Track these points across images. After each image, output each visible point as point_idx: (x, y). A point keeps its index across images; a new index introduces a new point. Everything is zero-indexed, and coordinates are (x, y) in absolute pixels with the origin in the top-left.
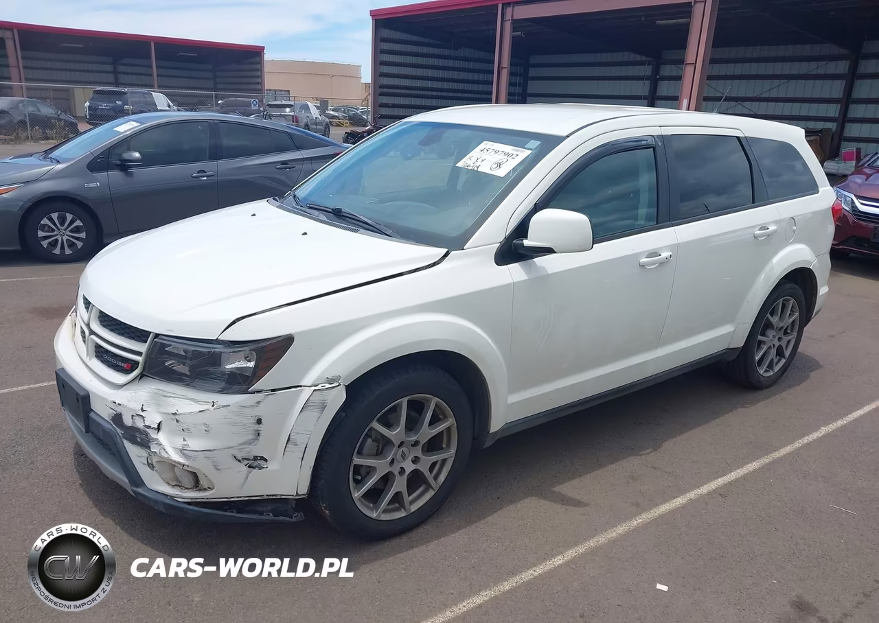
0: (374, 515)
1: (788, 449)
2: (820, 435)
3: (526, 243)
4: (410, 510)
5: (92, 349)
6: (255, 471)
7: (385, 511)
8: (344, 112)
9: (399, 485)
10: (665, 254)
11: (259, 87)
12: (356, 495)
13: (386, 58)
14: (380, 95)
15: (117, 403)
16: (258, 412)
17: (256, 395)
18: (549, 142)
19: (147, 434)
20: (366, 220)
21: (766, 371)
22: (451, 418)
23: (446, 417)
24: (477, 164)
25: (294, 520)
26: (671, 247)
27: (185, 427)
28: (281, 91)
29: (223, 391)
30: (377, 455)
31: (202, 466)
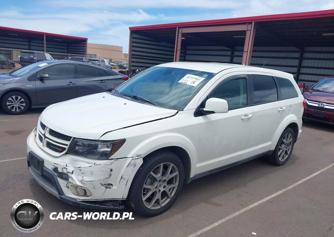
0: (149, 207)
1: (292, 186)
2: (302, 182)
3: (205, 109)
4: (161, 206)
5: (45, 143)
6: (108, 189)
7: (153, 206)
8: (117, 64)
9: (158, 196)
10: (250, 116)
11: (85, 53)
12: (144, 199)
13: (134, 44)
14: (132, 58)
15: (56, 163)
16: (111, 167)
17: (111, 160)
18: (210, 76)
19: (68, 175)
20: (147, 100)
21: (281, 159)
22: (177, 172)
23: (175, 171)
24: (186, 82)
25: (121, 208)
26: (252, 113)
27: (83, 172)
28: (93, 55)
29: (99, 159)
30: (151, 184)
31: (88, 187)
